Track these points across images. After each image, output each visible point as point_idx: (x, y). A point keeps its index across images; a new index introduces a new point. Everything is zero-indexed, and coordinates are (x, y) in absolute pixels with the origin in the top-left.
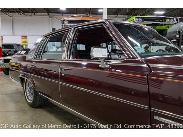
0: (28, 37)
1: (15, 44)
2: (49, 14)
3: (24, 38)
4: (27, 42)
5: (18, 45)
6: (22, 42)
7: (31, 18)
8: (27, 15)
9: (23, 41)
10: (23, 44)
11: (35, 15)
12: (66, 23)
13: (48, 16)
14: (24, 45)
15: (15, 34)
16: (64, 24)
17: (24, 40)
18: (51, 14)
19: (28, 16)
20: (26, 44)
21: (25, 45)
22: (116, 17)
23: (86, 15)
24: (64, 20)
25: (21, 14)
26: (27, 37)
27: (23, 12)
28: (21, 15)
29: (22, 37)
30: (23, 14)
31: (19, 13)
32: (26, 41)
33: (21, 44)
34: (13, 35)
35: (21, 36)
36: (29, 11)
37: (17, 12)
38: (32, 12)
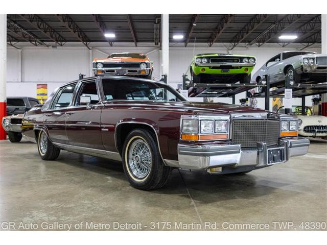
0: (48, 86)
1: (26, 98)
2: (88, 43)
3: (41, 86)
4: (46, 95)
5: (31, 100)
6: (38, 95)
7: (55, 50)
8: (48, 46)
9: (39, 93)
10: (39, 97)
11: (61, 45)
12: (100, 67)
13: (86, 47)
14: (40, 100)
15: (26, 80)
17: (41, 91)
18: (91, 43)
19: (50, 47)
20: (44, 97)
21: (43, 100)
22: (210, 46)
23: (154, 43)
24: (97, 63)
25: (38, 43)
26: (46, 85)
27: (41, 41)
28: (36, 45)
29: (38, 85)
30: (41, 44)
31: (34, 43)
32: (46, 93)
33: (36, 98)
34: (21, 81)
35: (36, 84)
36: (52, 39)
37: (31, 41)
38: (57, 41)
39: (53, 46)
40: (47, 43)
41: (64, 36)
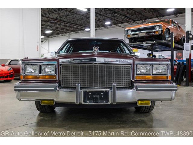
8: (138, 23)
12: (129, 32)
16: (128, 33)
19: (139, 24)
25: (132, 23)
28: (131, 24)
30: (134, 23)
31: (130, 23)
36: (138, 19)
37: (127, 22)
38: (142, 20)
39: (140, 23)
40: (138, 22)
41: (146, 16)
